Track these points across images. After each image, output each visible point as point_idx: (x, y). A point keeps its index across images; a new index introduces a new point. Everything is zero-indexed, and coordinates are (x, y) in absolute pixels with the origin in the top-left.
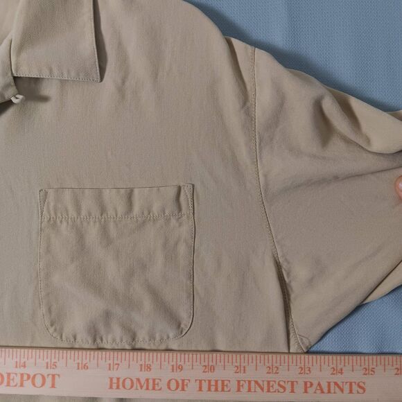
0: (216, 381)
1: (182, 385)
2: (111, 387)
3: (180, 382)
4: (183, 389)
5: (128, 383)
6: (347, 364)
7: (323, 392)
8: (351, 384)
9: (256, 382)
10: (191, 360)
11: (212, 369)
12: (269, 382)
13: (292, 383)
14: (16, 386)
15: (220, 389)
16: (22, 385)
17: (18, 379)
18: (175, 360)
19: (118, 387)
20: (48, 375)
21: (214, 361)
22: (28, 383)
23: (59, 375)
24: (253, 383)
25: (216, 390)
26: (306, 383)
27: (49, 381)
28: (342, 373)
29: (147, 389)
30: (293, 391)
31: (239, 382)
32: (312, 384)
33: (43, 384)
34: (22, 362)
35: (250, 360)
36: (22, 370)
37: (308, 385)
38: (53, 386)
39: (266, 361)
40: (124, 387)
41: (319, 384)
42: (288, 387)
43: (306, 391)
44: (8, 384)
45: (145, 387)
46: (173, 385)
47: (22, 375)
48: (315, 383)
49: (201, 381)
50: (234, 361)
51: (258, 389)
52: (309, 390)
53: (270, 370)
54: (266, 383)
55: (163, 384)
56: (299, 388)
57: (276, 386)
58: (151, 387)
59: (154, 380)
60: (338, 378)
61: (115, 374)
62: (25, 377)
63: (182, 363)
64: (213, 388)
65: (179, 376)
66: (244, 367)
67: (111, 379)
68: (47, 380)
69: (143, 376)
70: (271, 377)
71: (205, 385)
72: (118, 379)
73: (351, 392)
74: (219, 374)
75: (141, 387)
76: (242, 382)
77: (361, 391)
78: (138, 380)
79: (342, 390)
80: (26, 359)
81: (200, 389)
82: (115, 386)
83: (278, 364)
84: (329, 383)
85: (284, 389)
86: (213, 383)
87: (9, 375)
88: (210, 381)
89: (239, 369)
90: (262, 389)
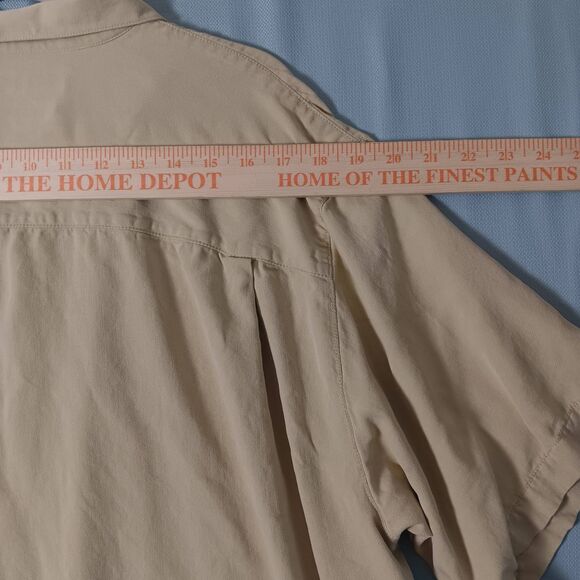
0: (403, 173)
1: (364, 179)
2: (281, 184)
3: (361, 176)
4: (364, 183)
5: (301, 179)
6: (555, 147)
7: (527, 179)
8: (560, 169)
9: (450, 171)
10: (372, 150)
11: (397, 158)
12: (464, 171)
13: (492, 170)
14: (170, 188)
15: (407, 180)
16: (177, 187)
17: (172, 181)
18: (354, 151)
19: (289, 184)
20: (208, 174)
21: (400, 150)
22: (184, 185)
23: (220, 174)
24: (445, 172)
25: (403, 182)
26: (507, 170)
27: (209, 180)
28: (549, 158)
29: (323, 184)
30: (492, 179)
31: (429, 172)
32: (514, 171)
33: (202, 185)
34: (176, 160)
35: (442, 147)
36: (177, 170)
37: (511, 172)
38: (214, 186)
39: (461, 147)
40: (296, 183)
41: (523, 171)
42: (487, 175)
43: (508, 179)
44: (161, 187)
45: (320, 182)
46: (353, 179)
47: (177, 175)
48: (519, 170)
49: (384, 173)
50: (424, 148)
51: (452, 179)
52: (511, 177)
53: (466, 156)
54: (461, 172)
55: (341, 178)
56: (500, 176)
57: (473, 175)
58: (327, 182)
59: (331, 175)
60: (545, 164)
61: (285, 170)
62: (181, 178)
63: (363, 154)
64: (399, 180)
65: (359, 168)
66: (435, 155)
67: (281, 176)
68: (206, 179)
69: (318, 170)
70: (467, 165)
71: (390, 178)
72: (289, 175)
73: (560, 178)
74: (406, 164)
75: (316, 183)
76: (432, 173)
77: (572, 177)
78: (313, 175)
79: (550, 177)
80: (180, 157)
81: (385, 182)
82: (285, 183)
83: (475, 149)
84: (535, 170)
85: (483, 177)
86: (399, 174)
87: (161, 176)
88: (395, 173)
89: (428, 157)
90: (457, 179)
